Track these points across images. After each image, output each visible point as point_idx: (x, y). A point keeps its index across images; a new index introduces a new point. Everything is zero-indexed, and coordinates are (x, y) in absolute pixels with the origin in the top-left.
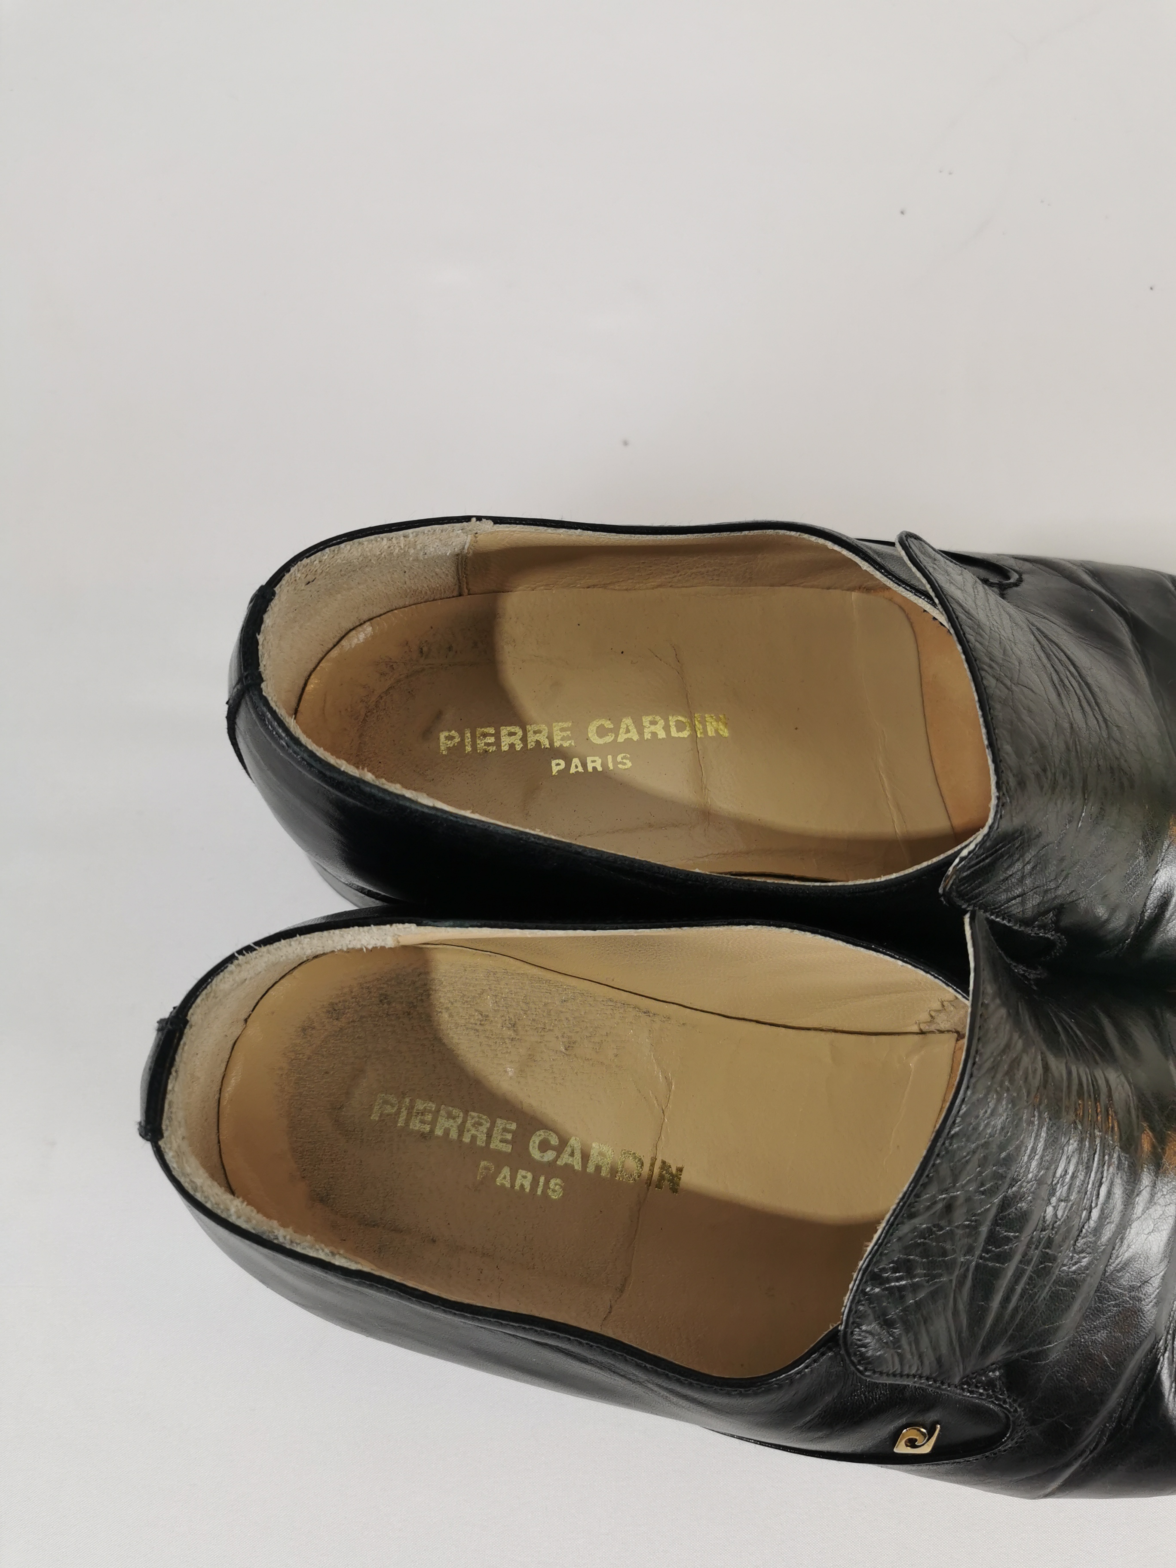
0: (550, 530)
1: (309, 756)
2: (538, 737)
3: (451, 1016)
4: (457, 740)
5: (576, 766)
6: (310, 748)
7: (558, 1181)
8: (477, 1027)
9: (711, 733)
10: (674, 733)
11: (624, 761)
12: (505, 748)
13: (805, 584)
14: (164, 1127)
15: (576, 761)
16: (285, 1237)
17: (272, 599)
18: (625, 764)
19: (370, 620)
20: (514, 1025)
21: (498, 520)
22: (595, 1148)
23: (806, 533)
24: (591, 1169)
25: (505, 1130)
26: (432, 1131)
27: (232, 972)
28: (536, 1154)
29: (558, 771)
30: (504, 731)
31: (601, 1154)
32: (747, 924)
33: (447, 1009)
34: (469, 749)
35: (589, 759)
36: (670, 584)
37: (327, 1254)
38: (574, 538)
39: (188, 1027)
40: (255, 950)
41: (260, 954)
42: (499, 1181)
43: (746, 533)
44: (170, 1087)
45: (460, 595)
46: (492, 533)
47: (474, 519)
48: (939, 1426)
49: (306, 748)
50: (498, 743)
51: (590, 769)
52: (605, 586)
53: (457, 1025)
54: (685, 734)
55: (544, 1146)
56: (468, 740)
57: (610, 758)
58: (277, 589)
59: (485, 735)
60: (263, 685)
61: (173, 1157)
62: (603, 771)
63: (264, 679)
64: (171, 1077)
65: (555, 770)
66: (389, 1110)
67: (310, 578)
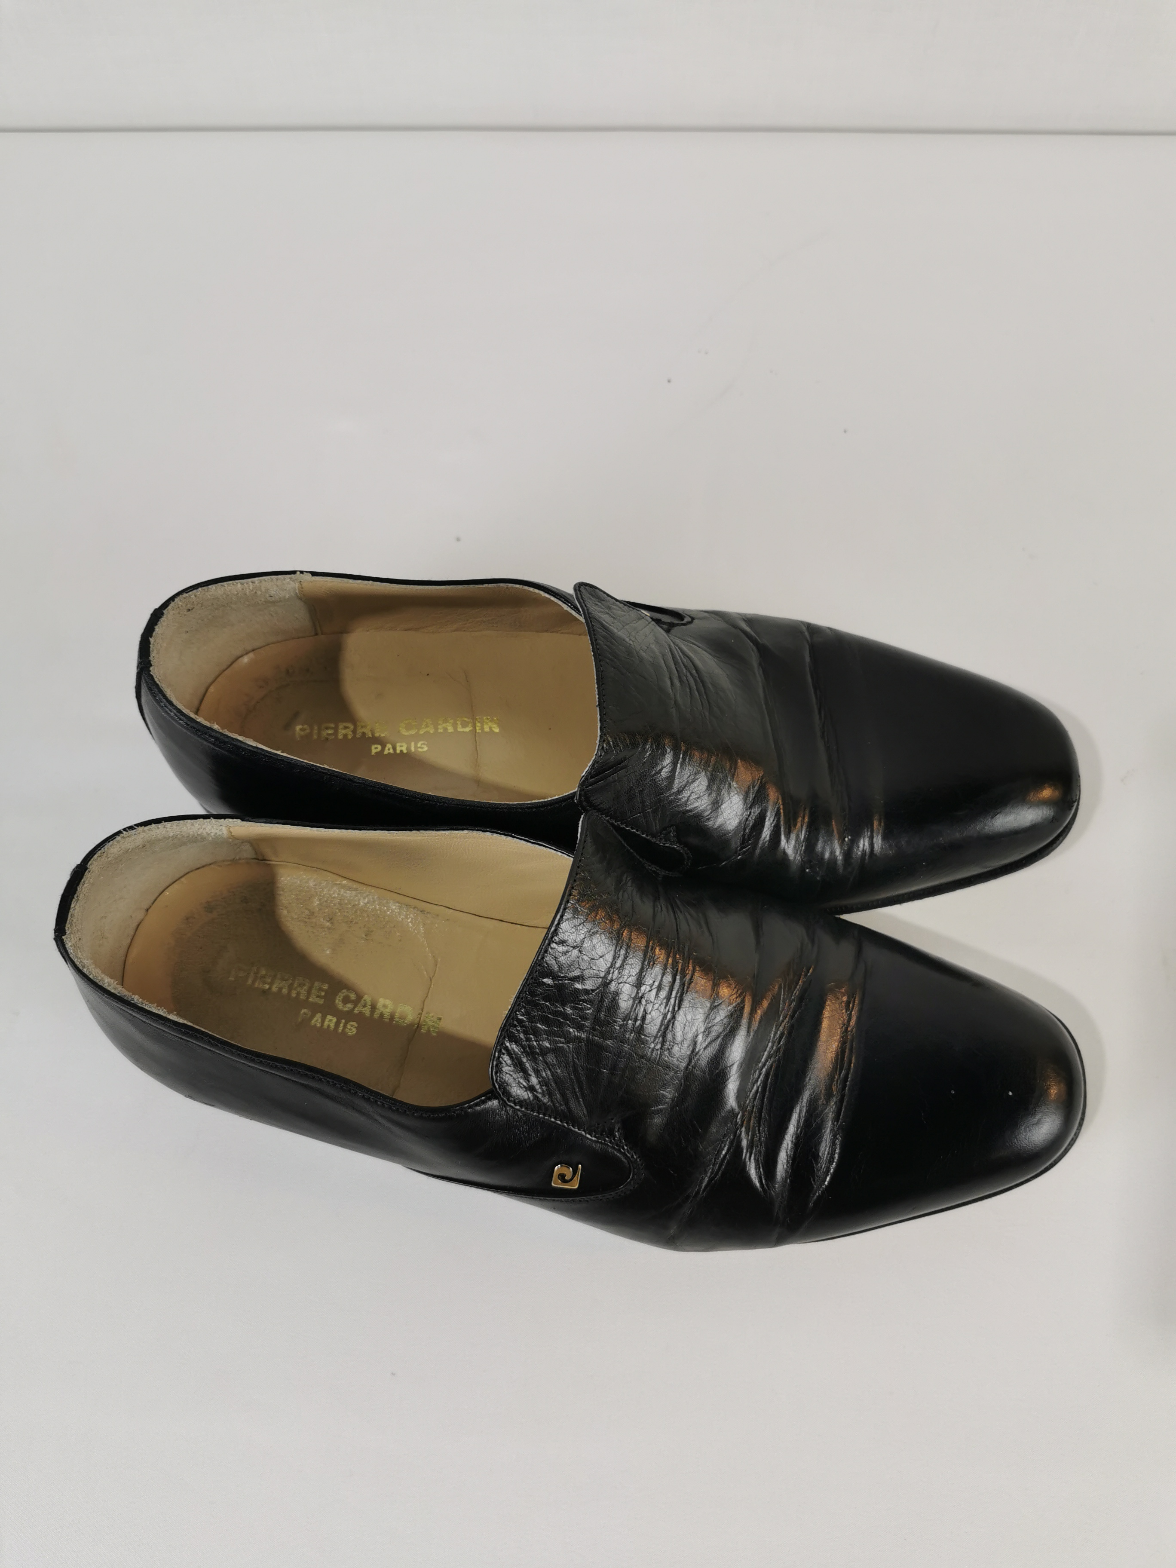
0: (351, 581)
1: (177, 712)
2: (364, 730)
3: (288, 912)
4: (308, 731)
5: (389, 749)
6: (179, 707)
7: (354, 1023)
8: (306, 920)
9: (487, 729)
10: (460, 729)
11: (423, 746)
12: (340, 737)
13: (562, 631)
14: (66, 928)
15: (389, 746)
16: (138, 1000)
17: (162, 617)
18: (422, 748)
19: (253, 650)
20: (331, 919)
21: (314, 574)
22: (381, 1002)
23: (526, 585)
24: (376, 1016)
25: (320, 989)
26: (270, 988)
27: (118, 842)
28: (340, 1006)
29: (376, 753)
30: (341, 726)
31: (385, 1006)
32: (463, 829)
33: (286, 907)
34: (315, 737)
35: (398, 745)
36: (464, 629)
37: (165, 1012)
38: (368, 587)
39: (87, 871)
40: (135, 829)
41: (138, 832)
42: (313, 1022)
43: (486, 585)
44: (72, 906)
45: (316, 634)
46: (311, 582)
47: (298, 573)
48: (580, 1166)
49: (176, 707)
50: (336, 733)
51: (398, 752)
52: (417, 630)
53: (292, 918)
54: (467, 729)
55: (346, 1000)
56: (315, 731)
57: (413, 744)
58: (165, 612)
59: (327, 728)
60: (151, 669)
61: (71, 946)
62: (407, 753)
63: (153, 665)
64: (74, 900)
65: (374, 751)
66: (242, 974)
67: (189, 606)
